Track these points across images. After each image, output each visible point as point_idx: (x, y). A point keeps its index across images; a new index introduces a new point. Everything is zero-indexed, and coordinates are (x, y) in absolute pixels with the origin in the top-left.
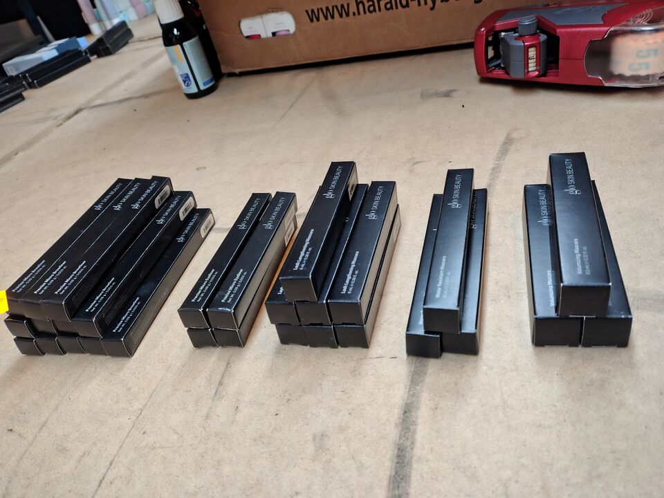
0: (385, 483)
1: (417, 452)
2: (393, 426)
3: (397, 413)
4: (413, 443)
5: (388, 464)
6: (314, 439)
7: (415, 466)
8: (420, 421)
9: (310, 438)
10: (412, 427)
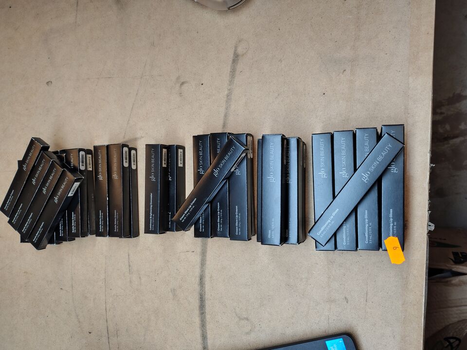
0: (198, 308)
1: (206, 296)
2: (197, 285)
3: (198, 279)
4: (205, 293)
5: (198, 301)
6: (171, 291)
7: (206, 301)
8: (206, 283)
9: (170, 291)
10: (204, 286)
